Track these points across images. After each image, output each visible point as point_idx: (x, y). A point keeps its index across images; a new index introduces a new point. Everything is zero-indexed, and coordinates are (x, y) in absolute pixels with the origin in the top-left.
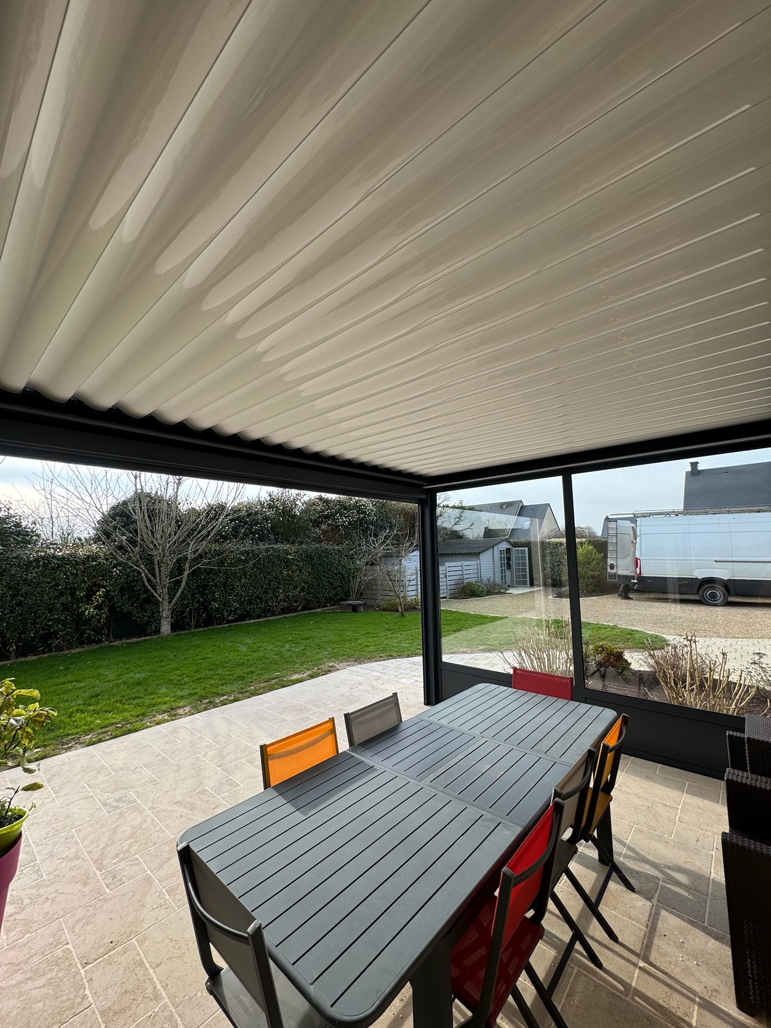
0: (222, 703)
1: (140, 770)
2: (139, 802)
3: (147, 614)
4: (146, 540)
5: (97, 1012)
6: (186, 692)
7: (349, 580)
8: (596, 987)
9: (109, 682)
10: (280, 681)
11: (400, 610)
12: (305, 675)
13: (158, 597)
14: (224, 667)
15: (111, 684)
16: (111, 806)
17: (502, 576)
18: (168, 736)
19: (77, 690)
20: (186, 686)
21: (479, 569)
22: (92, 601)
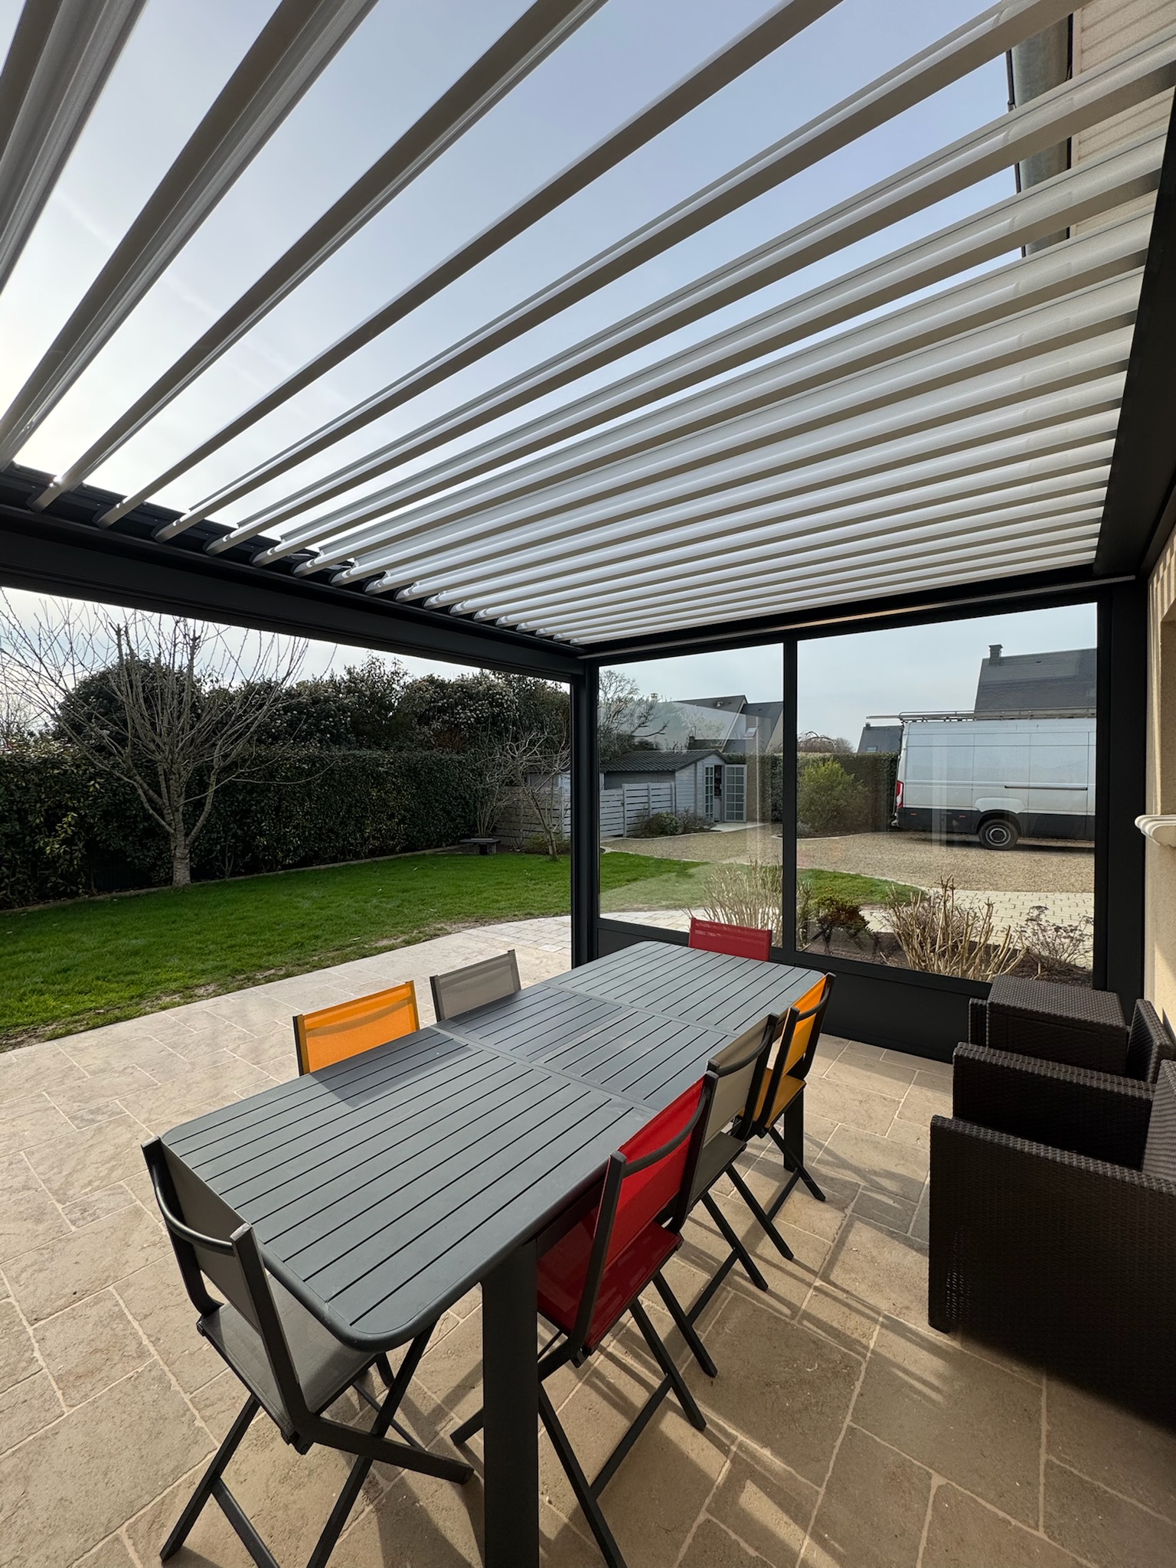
0: (267, 979)
1: (132, 1071)
2: (128, 1113)
3: (150, 854)
4: (142, 736)
5: (50, 1377)
6: (210, 965)
7: (476, 808)
8: (754, 1311)
9: (87, 950)
10: (359, 948)
11: (551, 852)
12: (399, 940)
13: (167, 827)
14: (273, 930)
15: (90, 954)
16: (83, 1120)
17: (707, 806)
18: (179, 1025)
19: (34, 963)
20: (211, 957)
21: (673, 794)
22: (57, 831)
